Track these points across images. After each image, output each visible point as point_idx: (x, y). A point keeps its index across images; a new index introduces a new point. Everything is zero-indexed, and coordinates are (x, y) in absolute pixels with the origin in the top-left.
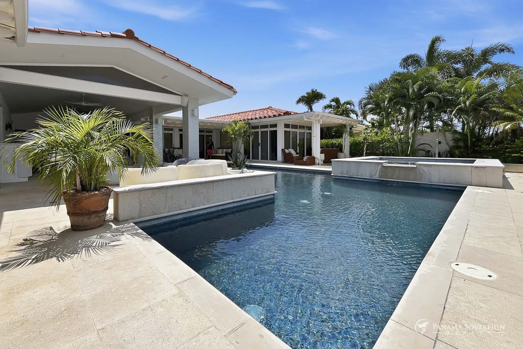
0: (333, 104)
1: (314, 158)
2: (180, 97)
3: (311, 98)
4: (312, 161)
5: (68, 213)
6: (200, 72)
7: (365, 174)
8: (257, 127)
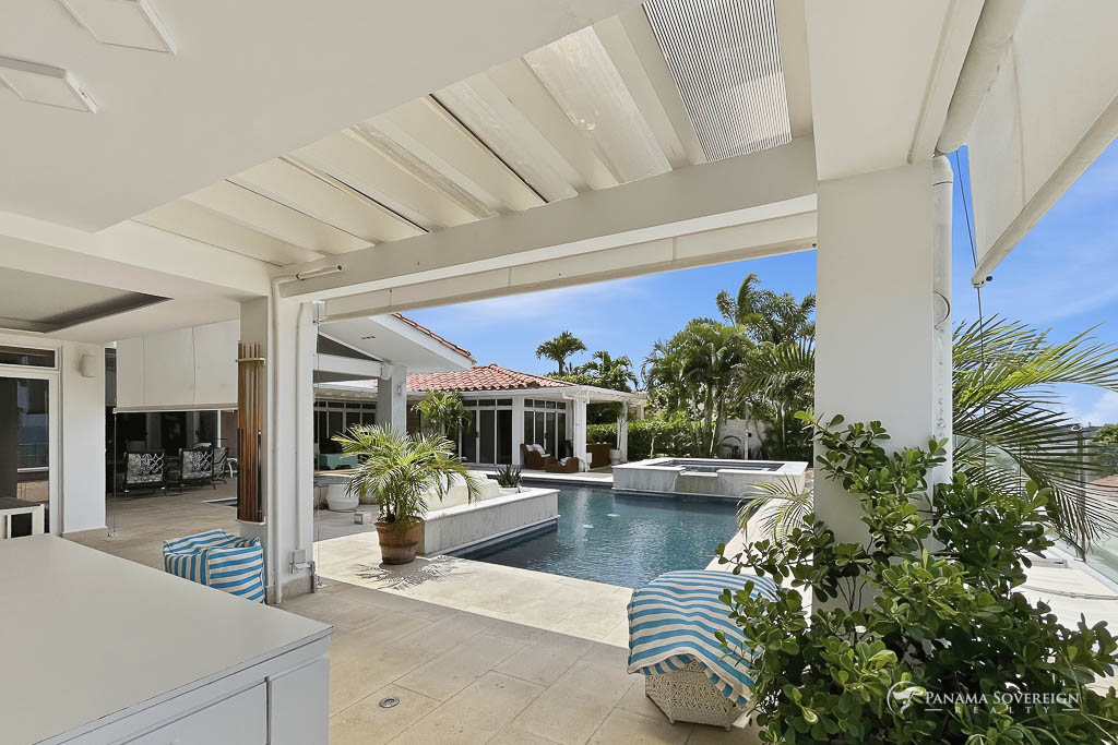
0: (599, 362)
1: (577, 460)
2: (378, 364)
3: (560, 348)
4: (574, 466)
5: (381, 544)
6: (430, 334)
7: (657, 486)
8: (473, 403)
